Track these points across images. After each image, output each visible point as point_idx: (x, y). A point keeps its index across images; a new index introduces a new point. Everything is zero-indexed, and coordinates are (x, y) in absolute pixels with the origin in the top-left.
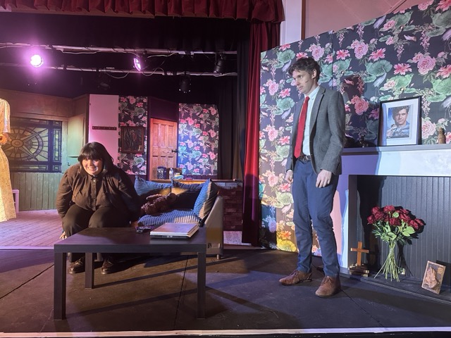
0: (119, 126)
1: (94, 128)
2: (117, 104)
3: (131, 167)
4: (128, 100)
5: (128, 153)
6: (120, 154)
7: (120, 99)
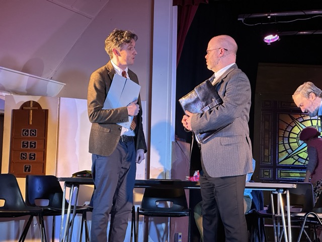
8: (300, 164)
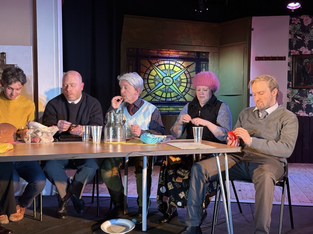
0: (289, 55)
1: (258, 59)
2: (287, 28)
3: (304, 106)
4: (302, 20)
5: (300, 89)
6: (290, 91)
7: (291, 21)
8: (156, 100)
